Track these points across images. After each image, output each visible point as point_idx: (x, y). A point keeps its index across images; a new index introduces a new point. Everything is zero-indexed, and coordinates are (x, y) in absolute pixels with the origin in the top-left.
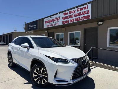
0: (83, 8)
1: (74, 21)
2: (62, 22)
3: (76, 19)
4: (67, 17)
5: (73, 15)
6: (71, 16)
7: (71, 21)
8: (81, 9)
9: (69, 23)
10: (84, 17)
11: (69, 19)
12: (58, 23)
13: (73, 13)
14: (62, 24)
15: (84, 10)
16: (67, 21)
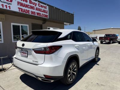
0: (43, 6)
1: (36, 15)
2: (19, 8)
3: (38, 14)
4: (27, 6)
5: (34, 7)
6: (32, 8)
7: (32, 12)
8: (42, 6)
9: (30, 14)
10: (44, 14)
11: (30, 10)
12: (9, 7)
13: (34, 4)
14: (18, 11)
15: (44, 9)
16: (26, 10)
